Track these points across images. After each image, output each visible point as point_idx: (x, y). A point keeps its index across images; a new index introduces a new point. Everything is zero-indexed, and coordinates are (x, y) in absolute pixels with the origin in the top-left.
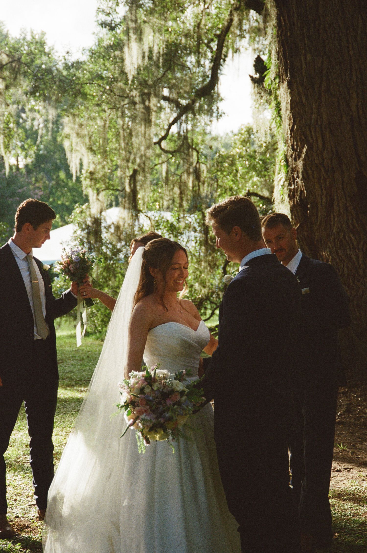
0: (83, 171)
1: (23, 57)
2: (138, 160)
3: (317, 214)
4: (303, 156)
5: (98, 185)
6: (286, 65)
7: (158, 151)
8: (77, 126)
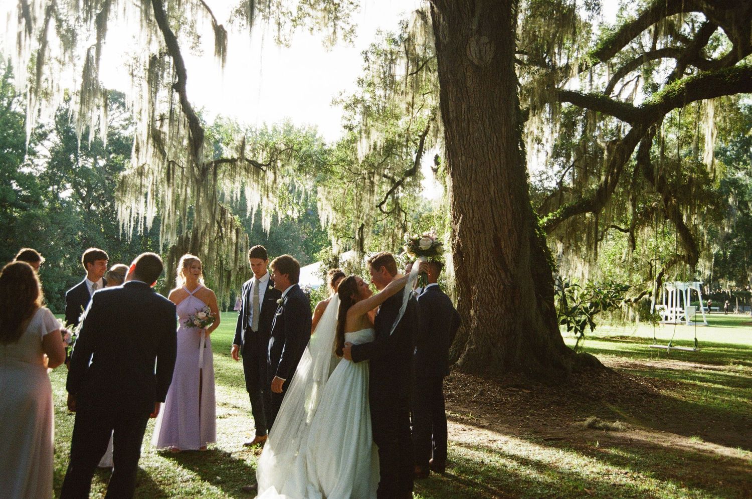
0: (329, 224)
1: (295, 146)
2: (365, 218)
3: (469, 261)
4: (460, 222)
5: (338, 234)
6: (450, 162)
7: (379, 211)
8: (326, 193)
